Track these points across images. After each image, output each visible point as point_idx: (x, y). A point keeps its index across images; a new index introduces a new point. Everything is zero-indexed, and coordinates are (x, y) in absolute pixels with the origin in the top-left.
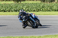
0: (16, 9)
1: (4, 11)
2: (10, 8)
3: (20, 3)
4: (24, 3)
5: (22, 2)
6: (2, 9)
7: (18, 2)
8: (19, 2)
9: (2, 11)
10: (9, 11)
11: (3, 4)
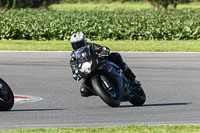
0: (158, 30)
1: (119, 35)
2: (140, 26)
3: (171, 10)
4: (187, 9)
5: (180, 7)
6: (110, 31)
7: (166, 6)
8: (170, 6)
9: (111, 36)
10: (135, 37)
11: (113, 13)
